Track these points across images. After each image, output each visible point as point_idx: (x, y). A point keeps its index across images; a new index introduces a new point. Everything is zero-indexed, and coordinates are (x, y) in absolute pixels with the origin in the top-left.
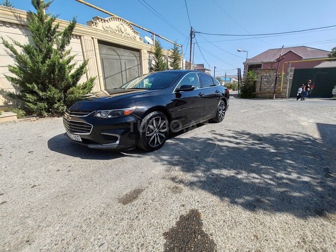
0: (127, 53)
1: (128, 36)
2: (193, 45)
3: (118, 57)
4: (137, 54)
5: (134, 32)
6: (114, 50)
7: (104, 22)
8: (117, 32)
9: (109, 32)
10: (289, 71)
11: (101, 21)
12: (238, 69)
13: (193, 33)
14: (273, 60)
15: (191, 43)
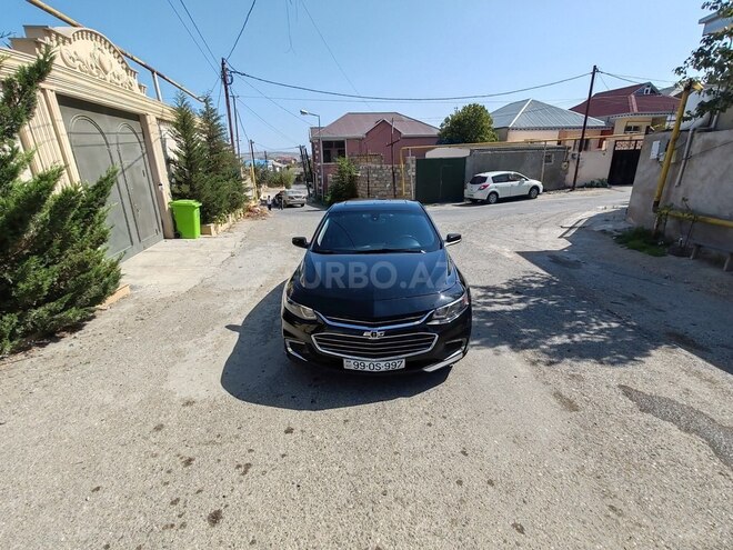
0: (119, 126)
1: (116, 80)
2: (231, 99)
3: (101, 138)
4: (136, 125)
5: (127, 69)
6: (92, 121)
7: (64, 43)
8: (94, 71)
9: (78, 70)
10: (409, 162)
11: (57, 39)
12: (301, 148)
13: (228, 73)
14: (360, 134)
15: (227, 95)
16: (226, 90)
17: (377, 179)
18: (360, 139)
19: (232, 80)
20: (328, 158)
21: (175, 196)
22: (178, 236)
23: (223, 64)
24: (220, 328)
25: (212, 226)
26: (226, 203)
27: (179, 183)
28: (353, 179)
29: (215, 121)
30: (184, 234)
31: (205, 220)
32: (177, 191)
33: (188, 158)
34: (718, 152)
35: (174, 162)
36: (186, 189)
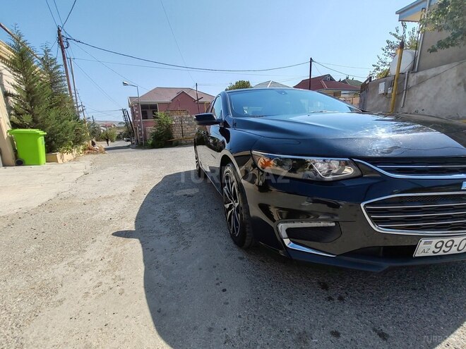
12: (123, 110)
13: (64, 39)
14: (168, 100)
15: (64, 56)
16: (63, 52)
17: (188, 124)
18: (168, 104)
19: (68, 44)
20: (145, 116)
21: (14, 125)
22: (19, 163)
23: (59, 31)
24: (105, 238)
25: (58, 155)
26: (72, 135)
27: (18, 114)
28: (170, 126)
29: (55, 68)
30: (27, 162)
31: (50, 149)
32: (17, 122)
33: (29, 91)
34: (429, 82)
35: (12, 95)
36: (27, 119)
